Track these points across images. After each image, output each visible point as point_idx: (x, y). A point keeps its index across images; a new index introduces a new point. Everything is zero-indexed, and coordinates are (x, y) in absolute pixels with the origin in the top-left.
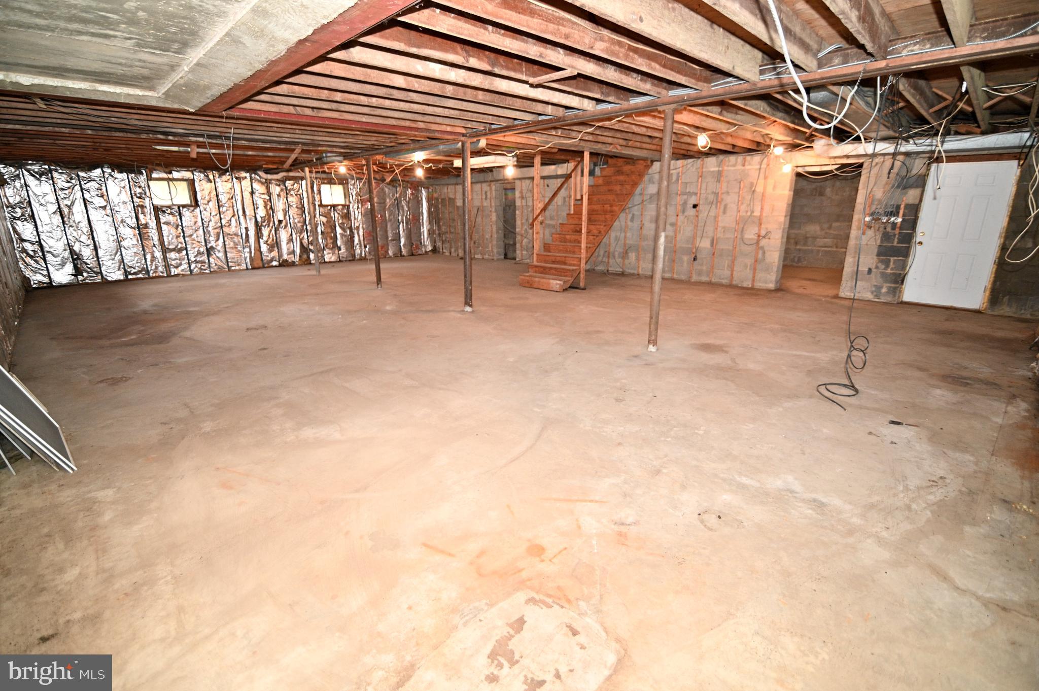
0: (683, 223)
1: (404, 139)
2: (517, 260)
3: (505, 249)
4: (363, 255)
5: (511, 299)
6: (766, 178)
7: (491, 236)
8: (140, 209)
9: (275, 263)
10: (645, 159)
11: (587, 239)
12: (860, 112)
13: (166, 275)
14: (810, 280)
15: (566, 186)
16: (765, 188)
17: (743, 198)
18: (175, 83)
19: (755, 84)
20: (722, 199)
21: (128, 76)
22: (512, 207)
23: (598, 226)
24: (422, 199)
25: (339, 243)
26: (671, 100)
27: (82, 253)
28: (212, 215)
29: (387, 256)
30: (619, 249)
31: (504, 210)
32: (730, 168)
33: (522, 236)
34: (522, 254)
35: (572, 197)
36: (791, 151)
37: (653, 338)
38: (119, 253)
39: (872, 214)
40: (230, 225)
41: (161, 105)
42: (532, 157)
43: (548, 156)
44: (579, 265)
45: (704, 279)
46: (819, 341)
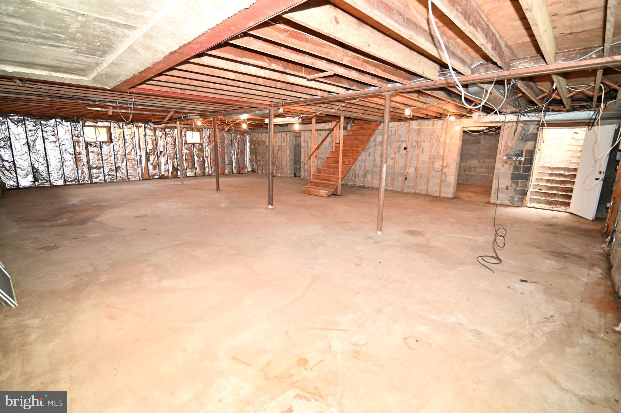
0: (399, 158)
1: (236, 107)
2: (302, 177)
3: (295, 171)
4: (210, 173)
5: (296, 201)
6: (446, 133)
7: (287, 163)
8: (76, 143)
9: (156, 177)
10: (376, 121)
11: (342, 166)
12: (497, 98)
13: (89, 183)
14: (473, 192)
15: (330, 135)
16: (445, 139)
17: (433, 145)
18: (99, 73)
19: (436, 82)
20: (421, 145)
21: (71, 69)
22: (299, 147)
23: (349, 159)
24: (246, 141)
25: (196, 166)
26: (389, 89)
27: (39, 169)
28: (120, 147)
29: (225, 174)
30: (362, 173)
31: (295, 148)
32: (425, 127)
33: (305, 163)
34: (304, 174)
35: (334, 142)
36: (460, 118)
37: (380, 226)
38: (62, 169)
39: (507, 155)
40: (131, 154)
41: (90, 85)
42: (311, 119)
43: (320, 118)
44: (338, 182)
45: (412, 191)
46: (478, 229)
